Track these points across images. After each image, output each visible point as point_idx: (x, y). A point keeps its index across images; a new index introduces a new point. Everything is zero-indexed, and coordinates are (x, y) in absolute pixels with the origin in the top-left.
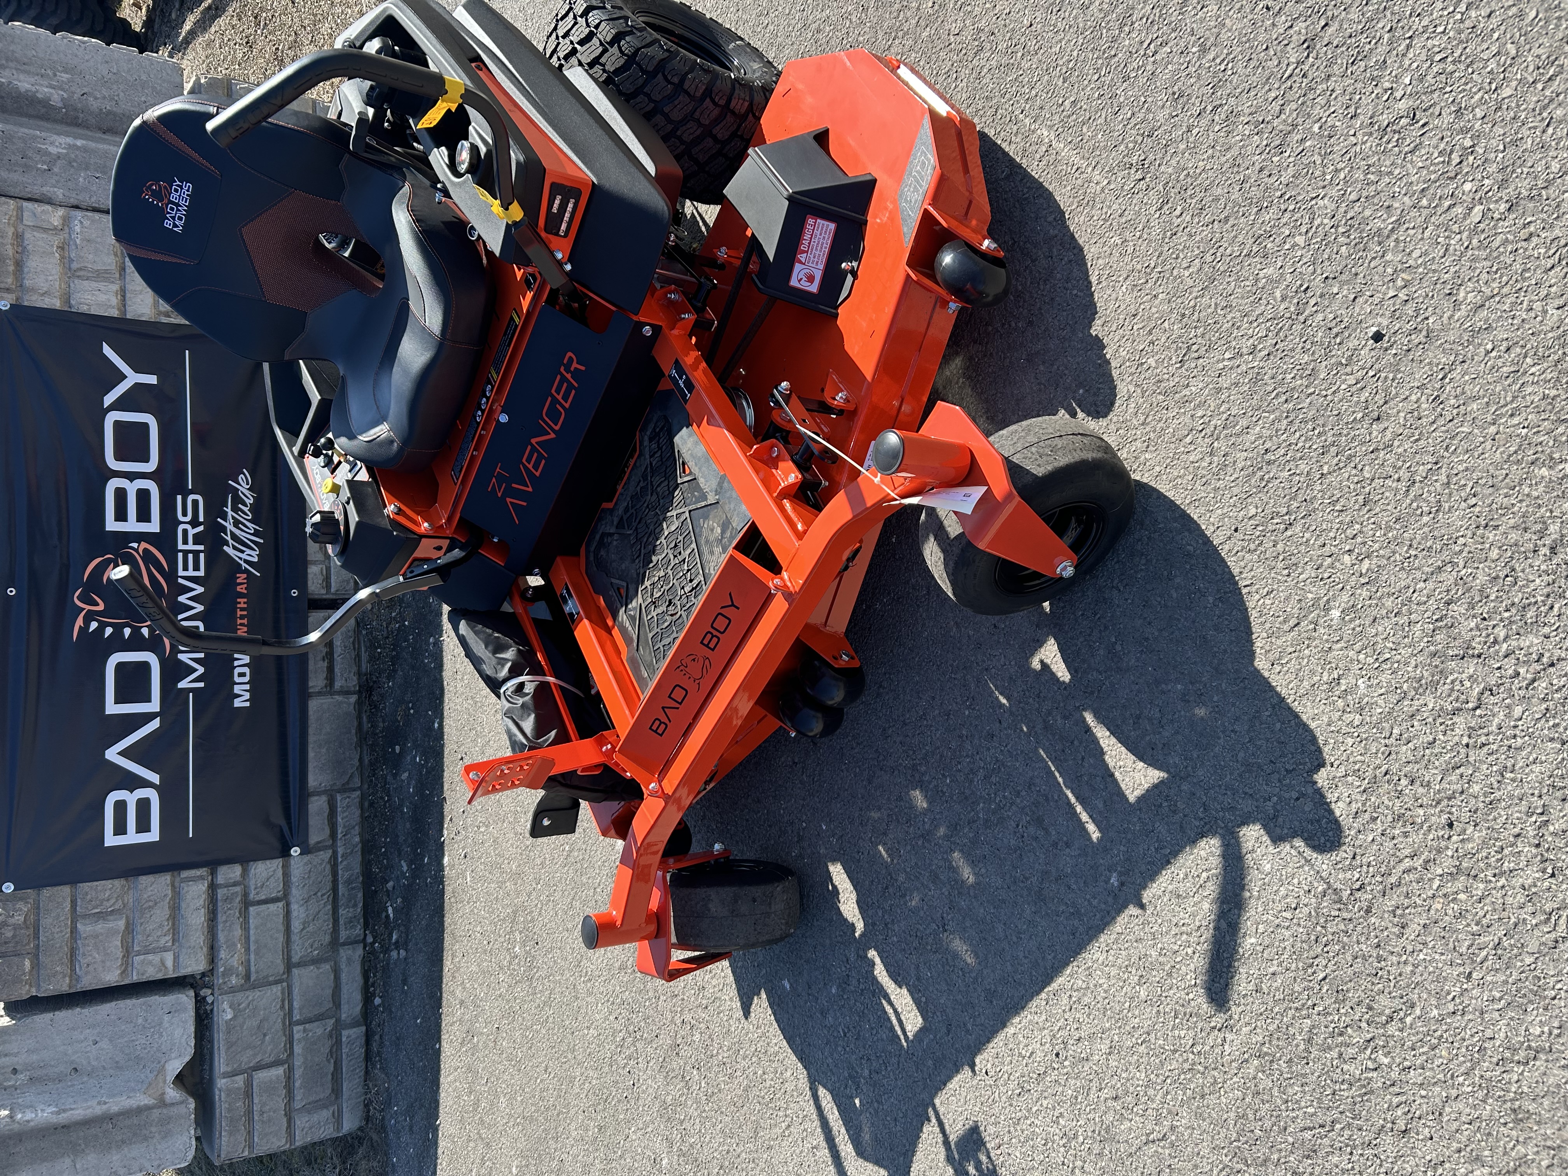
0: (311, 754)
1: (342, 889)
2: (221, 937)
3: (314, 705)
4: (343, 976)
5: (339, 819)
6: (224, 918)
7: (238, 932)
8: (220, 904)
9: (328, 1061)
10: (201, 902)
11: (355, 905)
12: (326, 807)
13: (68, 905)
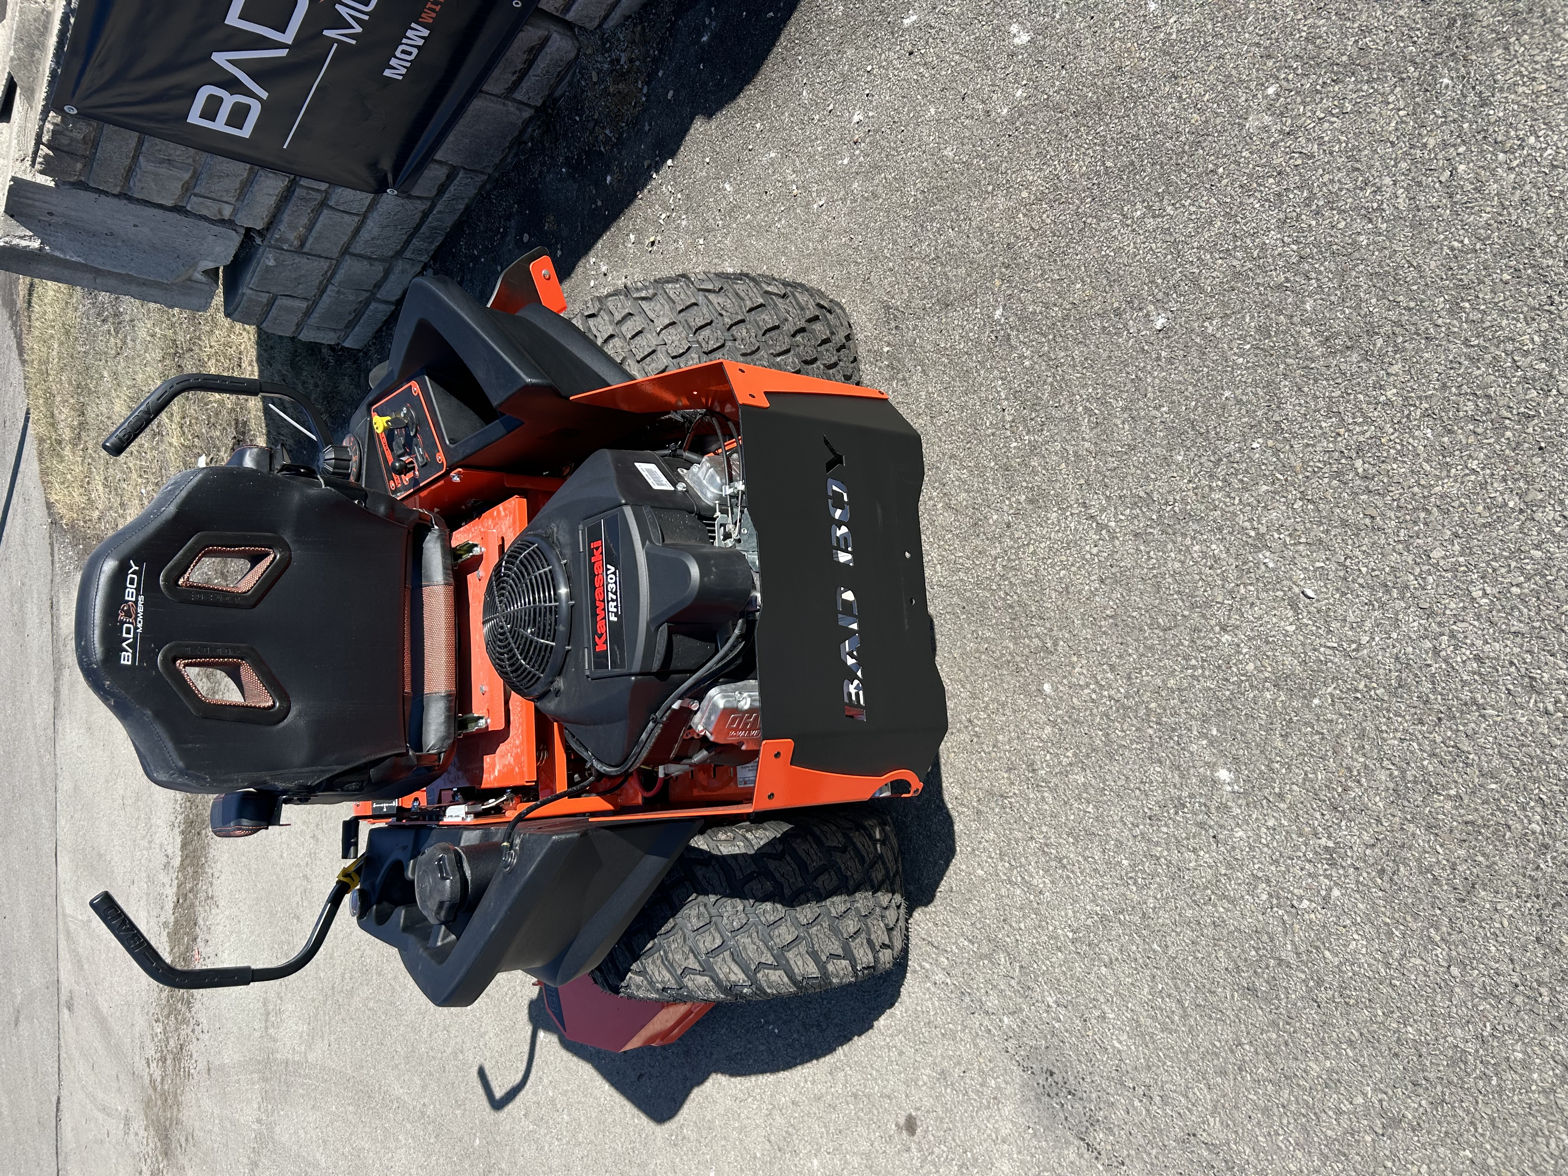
0: (451, 138)
1: (424, 229)
2: (286, 217)
3: (477, 104)
4: (392, 278)
5: (452, 188)
6: (295, 209)
7: (305, 220)
8: (294, 199)
9: (350, 314)
10: (277, 192)
11: (432, 243)
12: (443, 178)
13: (133, 144)
